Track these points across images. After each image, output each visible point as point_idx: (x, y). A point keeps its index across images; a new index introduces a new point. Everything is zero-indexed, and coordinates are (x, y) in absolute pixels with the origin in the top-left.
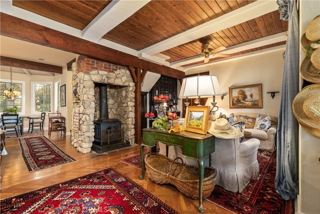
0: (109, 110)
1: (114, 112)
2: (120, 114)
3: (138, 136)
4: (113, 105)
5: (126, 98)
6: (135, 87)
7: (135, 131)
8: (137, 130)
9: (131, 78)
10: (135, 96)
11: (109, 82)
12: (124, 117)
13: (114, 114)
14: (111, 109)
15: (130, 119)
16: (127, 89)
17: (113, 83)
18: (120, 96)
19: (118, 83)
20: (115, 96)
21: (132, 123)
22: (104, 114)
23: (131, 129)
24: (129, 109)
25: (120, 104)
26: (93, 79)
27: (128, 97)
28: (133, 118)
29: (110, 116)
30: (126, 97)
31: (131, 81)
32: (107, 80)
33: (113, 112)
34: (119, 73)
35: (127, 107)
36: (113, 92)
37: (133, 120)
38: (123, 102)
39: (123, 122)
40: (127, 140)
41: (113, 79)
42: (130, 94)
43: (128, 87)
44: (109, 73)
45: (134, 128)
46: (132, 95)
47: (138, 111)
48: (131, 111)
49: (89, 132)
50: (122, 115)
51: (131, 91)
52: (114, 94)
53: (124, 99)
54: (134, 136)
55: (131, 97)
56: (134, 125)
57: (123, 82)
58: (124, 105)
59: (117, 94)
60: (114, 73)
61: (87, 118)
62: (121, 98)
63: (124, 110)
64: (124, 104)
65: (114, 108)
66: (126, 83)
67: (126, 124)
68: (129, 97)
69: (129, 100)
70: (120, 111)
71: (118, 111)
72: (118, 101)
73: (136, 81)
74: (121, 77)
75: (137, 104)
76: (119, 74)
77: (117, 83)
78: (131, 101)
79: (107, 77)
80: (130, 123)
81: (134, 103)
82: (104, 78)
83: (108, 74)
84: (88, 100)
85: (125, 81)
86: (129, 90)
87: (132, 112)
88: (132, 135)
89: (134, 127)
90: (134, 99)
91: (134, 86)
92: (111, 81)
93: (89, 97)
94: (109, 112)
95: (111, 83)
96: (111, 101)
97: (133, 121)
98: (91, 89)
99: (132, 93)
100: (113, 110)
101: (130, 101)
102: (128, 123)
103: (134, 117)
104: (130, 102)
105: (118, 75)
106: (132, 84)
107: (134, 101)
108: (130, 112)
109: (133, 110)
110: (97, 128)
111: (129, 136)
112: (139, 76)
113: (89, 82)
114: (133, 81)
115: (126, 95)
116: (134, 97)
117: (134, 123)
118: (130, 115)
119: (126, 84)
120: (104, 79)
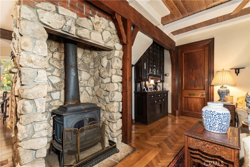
0: (81, 89)
1: (90, 92)
2: (99, 96)
3: (128, 130)
4: (88, 81)
5: (109, 69)
6: (123, 51)
7: (123, 122)
8: (127, 121)
9: (116, 36)
10: (123, 66)
11: (79, 34)
12: (105, 100)
13: (89, 95)
14: (85, 87)
15: (115, 104)
16: (111, 54)
17: (87, 37)
18: (98, 67)
19: (97, 40)
20: (91, 67)
21: (119, 110)
22: (73, 96)
23: (117, 120)
24: (114, 87)
25: (99, 80)
26: (42, 20)
27: (112, 68)
28: (120, 102)
29: (83, 99)
30: (109, 66)
31: (117, 41)
32: (76, 30)
33: (87, 92)
34: (98, 21)
35: (111, 84)
36: (87, 61)
37: (119, 105)
38: (102, 76)
39: (104, 108)
40: (111, 139)
41: (87, 31)
42: (116, 62)
43: (111, 52)
44: (80, 18)
45: (121, 118)
46: (118, 64)
47: (128, 90)
48: (117, 91)
49: (31, 138)
50: (103, 97)
51: (116, 57)
52: (89, 64)
53: (105, 71)
54: (121, 132)
55: (117, 68)
56: (121, 113)
57: (105, 40)
58: (105, 81)
59: (94, 65)
60: (90, 19)
61: (26, 107)
62: (99, 70)
63: (105, 89)
64: (104, 78)
65: (89, 86)
66: (109, 42)
67: (108, 111)
68: (114, 67)
69: (114, 72)
70: (98, 90)
71: (95, 91)
72: (95, 74)
73: (125, 41)
74: (101, 30)
75: (126, 79)
76: (99, 23)
77: (94, 40)
78: (117, 74)
79: (76, 25)
80: (116, 111)
81: (121, 78)
82: (69, 23)
83: (78, 18)
84: (31, 65)
85: (107, 38)
86: (114, 55)
87: (119, 92)
88: (118, 130)
89: (120, 115)
90: (121, 71)
91: (121, 50)
92: (84, 34)
93: (33, 59)
94: (80, 91)
95: (83, 36)
96: (84, 76)
97: (119, 107)
98: (37, 41)
99: (118, 60)
100: (87, 88)
101: (115, 74)
102: (111, 110)
103: (121, 100)
104: (114, 76)
105: (96, 24)
106: (119, 46)
107: (121, 74)
108: (116, 93)
109: (120, 89)
110: (58, 123)
111: (114, 131)
112: (129, 33)
113: (31, 23)
114: (119, 42)
115: (108, 64)
116: (121, 67)
117: (121, 111)
118: (115, 97)
119: (110, 44)
120: (70, 27)
